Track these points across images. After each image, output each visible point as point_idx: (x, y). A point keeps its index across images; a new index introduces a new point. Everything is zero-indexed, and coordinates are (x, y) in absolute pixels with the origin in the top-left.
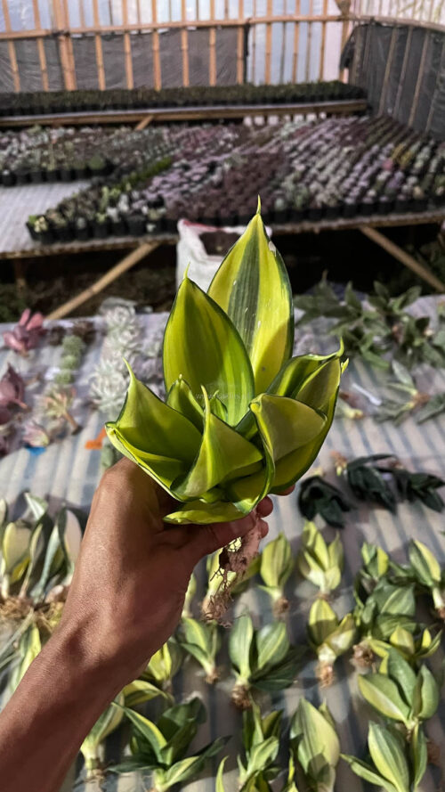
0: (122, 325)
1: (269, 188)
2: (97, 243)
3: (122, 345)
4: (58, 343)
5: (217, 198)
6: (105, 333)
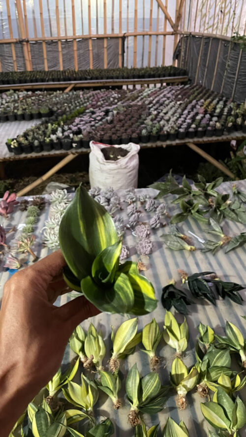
0: (60, 199)
1: (138, 124)
2: (45, 153)
3: (60, 211)
4: (25, 209)
5: (111, 129)
6: (50, 204)
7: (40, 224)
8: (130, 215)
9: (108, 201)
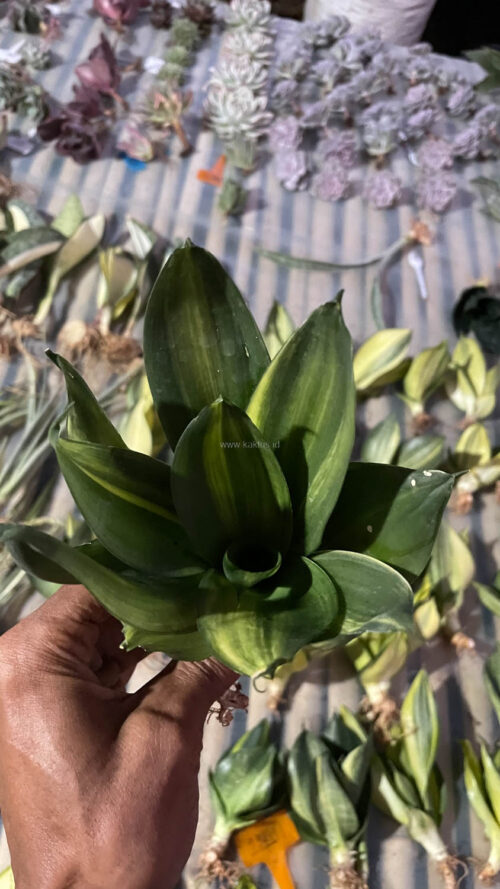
0: (251, 22)
3: (248, 52)
4: (166, 25)
6: (223, 27)
7: (197, 72)
8: (409, 111)
9: (366, 60)
